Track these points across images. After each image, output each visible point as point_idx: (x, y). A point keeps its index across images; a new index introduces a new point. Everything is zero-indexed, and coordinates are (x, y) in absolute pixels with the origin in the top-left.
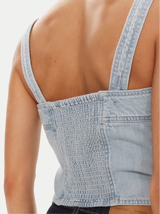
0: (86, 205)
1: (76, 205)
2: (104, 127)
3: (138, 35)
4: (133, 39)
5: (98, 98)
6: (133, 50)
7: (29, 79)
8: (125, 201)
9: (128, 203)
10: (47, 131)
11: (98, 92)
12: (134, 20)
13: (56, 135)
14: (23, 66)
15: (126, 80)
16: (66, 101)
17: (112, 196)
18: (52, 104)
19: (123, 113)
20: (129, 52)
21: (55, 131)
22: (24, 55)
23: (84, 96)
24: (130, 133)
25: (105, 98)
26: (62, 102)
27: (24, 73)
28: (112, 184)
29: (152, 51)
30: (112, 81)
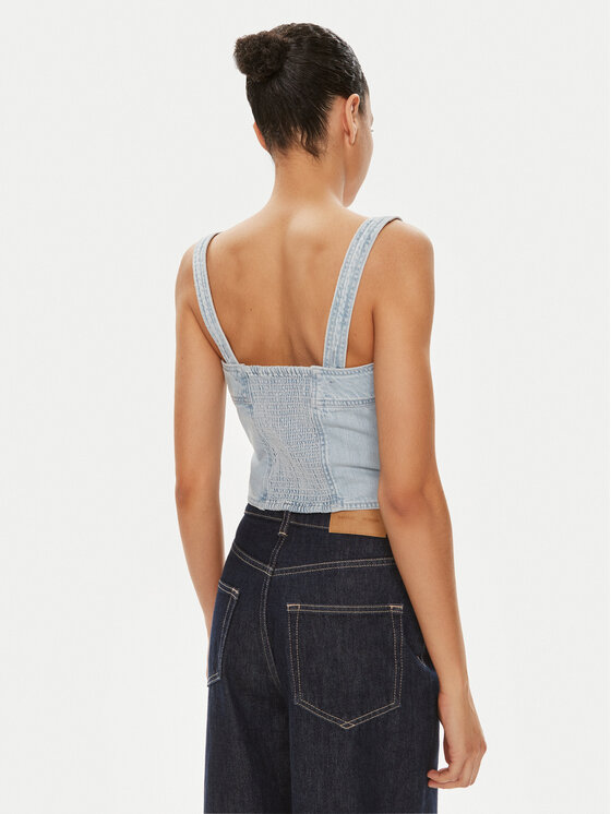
0: (300, 510)
1: (286, 508)
2: (319, 413)
3: (352, 303)
4: (347, 307)
5: (310, 375)
6: (348, 320)
7: (212, 325)
8: (351, 505)
9: (354, 508)
10: (241, 406)
11: (309, 366)
12: (347, 283)
13: (252, 414)
14: (200, 304)
15: (343, 356)
16: (268, 368)
17: (334, 499)
18: (248, 369)
19: (341, 395)
20: (343, 323)
21: (251, 406)
22: (201, 288)
23: (293, 368)
24: (351, 419)
25: (319, 376)
26: (262, 369)
27: (203, 314)
28: (332, 484)
29: (370, 323)
30: (326, 356)
